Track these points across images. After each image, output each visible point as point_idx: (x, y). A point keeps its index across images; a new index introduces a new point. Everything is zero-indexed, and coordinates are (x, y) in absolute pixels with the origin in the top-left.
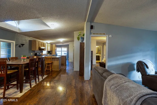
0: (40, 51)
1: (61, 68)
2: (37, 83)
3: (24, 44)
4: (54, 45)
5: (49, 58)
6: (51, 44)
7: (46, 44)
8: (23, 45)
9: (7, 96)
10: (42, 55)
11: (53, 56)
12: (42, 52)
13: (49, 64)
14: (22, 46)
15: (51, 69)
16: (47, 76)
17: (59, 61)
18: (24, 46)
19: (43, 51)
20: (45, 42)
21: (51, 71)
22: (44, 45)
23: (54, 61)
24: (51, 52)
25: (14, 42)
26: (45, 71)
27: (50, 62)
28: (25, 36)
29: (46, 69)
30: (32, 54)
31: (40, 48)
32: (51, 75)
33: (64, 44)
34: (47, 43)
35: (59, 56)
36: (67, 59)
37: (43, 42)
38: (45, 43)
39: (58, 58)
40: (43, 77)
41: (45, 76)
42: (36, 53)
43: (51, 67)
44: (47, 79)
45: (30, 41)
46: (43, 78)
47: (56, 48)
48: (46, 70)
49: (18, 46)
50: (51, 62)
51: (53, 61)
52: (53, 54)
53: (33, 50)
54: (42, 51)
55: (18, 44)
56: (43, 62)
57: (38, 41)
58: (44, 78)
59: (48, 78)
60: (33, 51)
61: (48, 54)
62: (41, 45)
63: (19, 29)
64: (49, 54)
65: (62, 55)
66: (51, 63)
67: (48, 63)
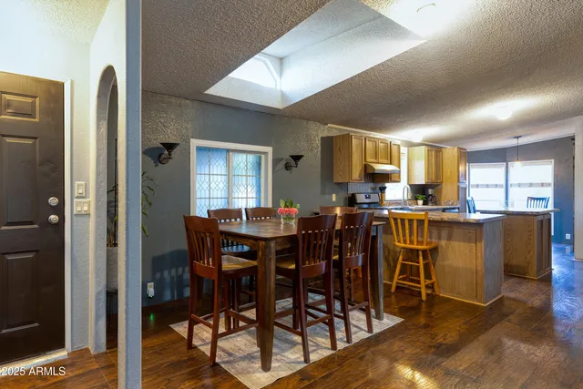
0: (371, 185)
1: (505, 293)
2: (341, 345)
3: (302, 156)
4: (450, 152)
5: (411, 221)
6: (435, 148)
7: (404, 150)
8: (297, 158)
9: (224, 362)
10: (379, 204)
11: (444, 210)
12: (383, 189)
13: (412, 254)
14: (293, 162)
15: (427, 286)
16: (398, 320)
17: (481, 245)
18: (301, 162)
19: (387, 185)
20: (397, 137)
21: (424, 297)
22: (390, 154)
23: (449, 238)
24: (430, 191)
25: (269, 150)
26: (393, 290)
27: (420, 243)
28: (305, 122)
29: (395, 280)
30: (334, 199)
31: (370, 171)
32: (426, 326)
33: (522, 141)
34: (411, 145)
35: (483, 212)
36: (560, 239)
37: (383, 141)
38: (399, 143)
39: (479, 224)
40: (375, 322)
41: (388, 321)
42: (353, 195)
43: (428, 276)
44: (397, 345)
45: (328, 143)
46: (376, 330)
47: (462, 168)
48: (398, 288)
49: (281, 165)
50: (424, 247)
51: (439, 238)
52: (443, 200)
53: (338, 179)
54: (380, 185)
55: (282, 159)
56: (375, 238)
57: (359, 138)
58: (378, 327)
59: (402, 339)
60: (339, 184)
61: (417, 199)
62: (376, 157)
63: (283, 95)
64: (420, 202)
65: (511, 209)
66: (424, 252)
67: (408, 246)
